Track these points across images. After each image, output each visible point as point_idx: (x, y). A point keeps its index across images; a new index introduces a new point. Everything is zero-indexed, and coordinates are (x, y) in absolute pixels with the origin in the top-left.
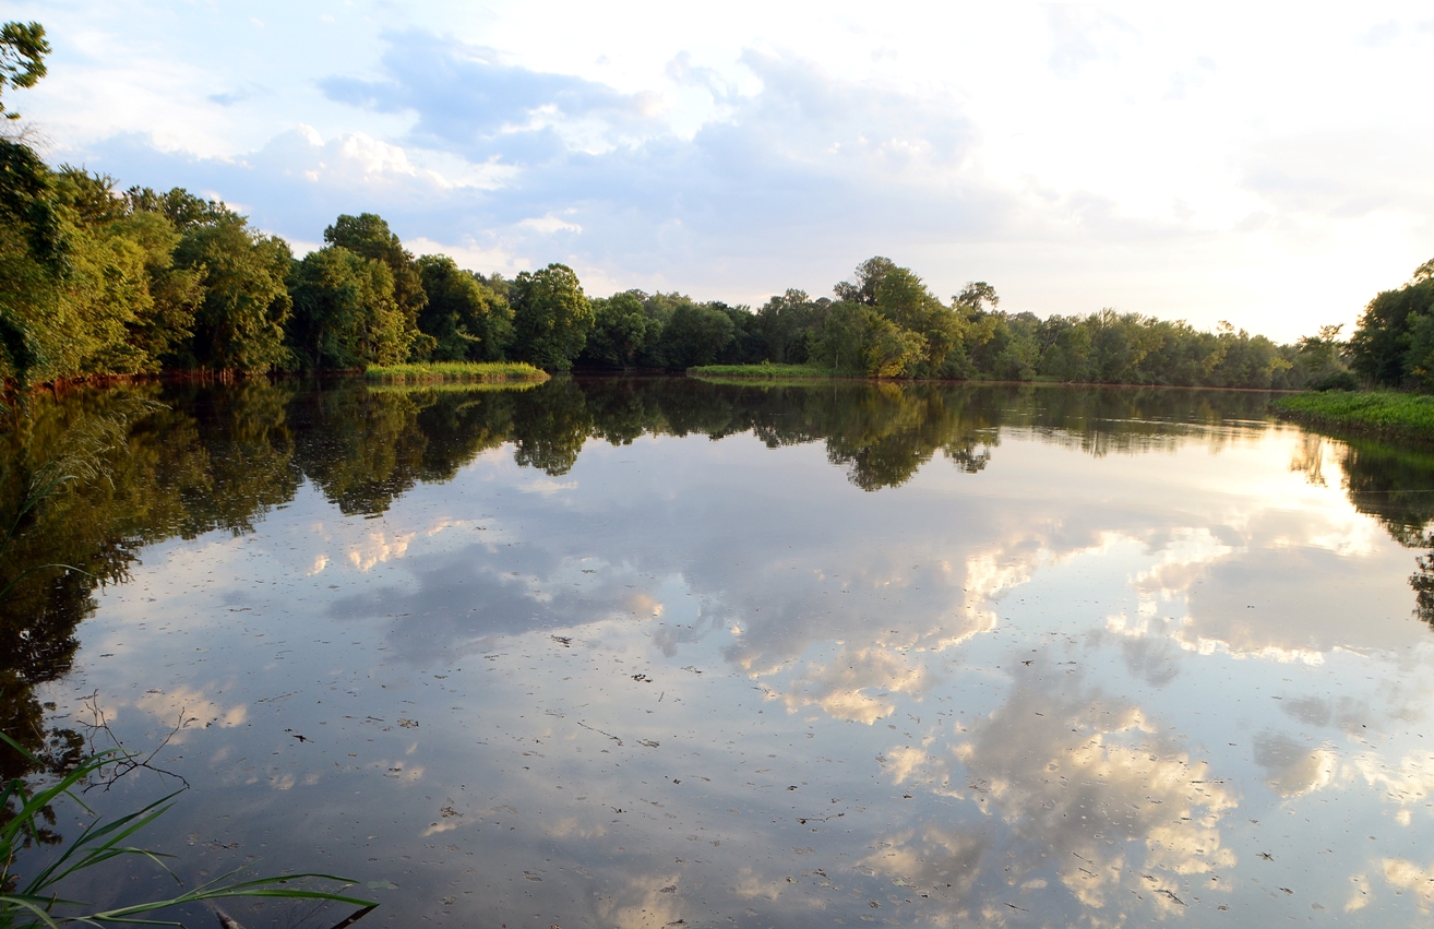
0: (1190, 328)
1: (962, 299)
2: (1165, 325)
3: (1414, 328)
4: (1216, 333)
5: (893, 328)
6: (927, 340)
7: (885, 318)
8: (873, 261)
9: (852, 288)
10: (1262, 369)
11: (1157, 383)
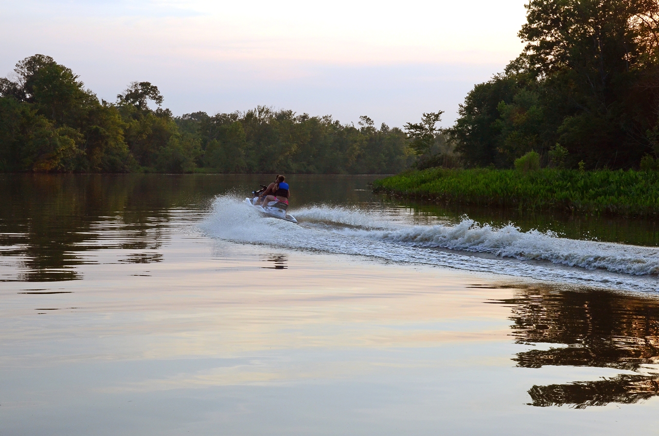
0: (337, 122)
1: (128, 97)
2: (314, 121)
3: (504, 115)
4: (358, 127)
5: (47, 124)
6: (82, 135)
7: (39, 113)
8: (33, 58)
9: (12, 84)
10: (398, 157)
11: (309, 172)
